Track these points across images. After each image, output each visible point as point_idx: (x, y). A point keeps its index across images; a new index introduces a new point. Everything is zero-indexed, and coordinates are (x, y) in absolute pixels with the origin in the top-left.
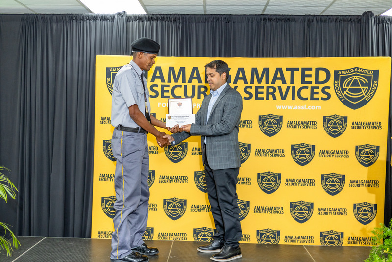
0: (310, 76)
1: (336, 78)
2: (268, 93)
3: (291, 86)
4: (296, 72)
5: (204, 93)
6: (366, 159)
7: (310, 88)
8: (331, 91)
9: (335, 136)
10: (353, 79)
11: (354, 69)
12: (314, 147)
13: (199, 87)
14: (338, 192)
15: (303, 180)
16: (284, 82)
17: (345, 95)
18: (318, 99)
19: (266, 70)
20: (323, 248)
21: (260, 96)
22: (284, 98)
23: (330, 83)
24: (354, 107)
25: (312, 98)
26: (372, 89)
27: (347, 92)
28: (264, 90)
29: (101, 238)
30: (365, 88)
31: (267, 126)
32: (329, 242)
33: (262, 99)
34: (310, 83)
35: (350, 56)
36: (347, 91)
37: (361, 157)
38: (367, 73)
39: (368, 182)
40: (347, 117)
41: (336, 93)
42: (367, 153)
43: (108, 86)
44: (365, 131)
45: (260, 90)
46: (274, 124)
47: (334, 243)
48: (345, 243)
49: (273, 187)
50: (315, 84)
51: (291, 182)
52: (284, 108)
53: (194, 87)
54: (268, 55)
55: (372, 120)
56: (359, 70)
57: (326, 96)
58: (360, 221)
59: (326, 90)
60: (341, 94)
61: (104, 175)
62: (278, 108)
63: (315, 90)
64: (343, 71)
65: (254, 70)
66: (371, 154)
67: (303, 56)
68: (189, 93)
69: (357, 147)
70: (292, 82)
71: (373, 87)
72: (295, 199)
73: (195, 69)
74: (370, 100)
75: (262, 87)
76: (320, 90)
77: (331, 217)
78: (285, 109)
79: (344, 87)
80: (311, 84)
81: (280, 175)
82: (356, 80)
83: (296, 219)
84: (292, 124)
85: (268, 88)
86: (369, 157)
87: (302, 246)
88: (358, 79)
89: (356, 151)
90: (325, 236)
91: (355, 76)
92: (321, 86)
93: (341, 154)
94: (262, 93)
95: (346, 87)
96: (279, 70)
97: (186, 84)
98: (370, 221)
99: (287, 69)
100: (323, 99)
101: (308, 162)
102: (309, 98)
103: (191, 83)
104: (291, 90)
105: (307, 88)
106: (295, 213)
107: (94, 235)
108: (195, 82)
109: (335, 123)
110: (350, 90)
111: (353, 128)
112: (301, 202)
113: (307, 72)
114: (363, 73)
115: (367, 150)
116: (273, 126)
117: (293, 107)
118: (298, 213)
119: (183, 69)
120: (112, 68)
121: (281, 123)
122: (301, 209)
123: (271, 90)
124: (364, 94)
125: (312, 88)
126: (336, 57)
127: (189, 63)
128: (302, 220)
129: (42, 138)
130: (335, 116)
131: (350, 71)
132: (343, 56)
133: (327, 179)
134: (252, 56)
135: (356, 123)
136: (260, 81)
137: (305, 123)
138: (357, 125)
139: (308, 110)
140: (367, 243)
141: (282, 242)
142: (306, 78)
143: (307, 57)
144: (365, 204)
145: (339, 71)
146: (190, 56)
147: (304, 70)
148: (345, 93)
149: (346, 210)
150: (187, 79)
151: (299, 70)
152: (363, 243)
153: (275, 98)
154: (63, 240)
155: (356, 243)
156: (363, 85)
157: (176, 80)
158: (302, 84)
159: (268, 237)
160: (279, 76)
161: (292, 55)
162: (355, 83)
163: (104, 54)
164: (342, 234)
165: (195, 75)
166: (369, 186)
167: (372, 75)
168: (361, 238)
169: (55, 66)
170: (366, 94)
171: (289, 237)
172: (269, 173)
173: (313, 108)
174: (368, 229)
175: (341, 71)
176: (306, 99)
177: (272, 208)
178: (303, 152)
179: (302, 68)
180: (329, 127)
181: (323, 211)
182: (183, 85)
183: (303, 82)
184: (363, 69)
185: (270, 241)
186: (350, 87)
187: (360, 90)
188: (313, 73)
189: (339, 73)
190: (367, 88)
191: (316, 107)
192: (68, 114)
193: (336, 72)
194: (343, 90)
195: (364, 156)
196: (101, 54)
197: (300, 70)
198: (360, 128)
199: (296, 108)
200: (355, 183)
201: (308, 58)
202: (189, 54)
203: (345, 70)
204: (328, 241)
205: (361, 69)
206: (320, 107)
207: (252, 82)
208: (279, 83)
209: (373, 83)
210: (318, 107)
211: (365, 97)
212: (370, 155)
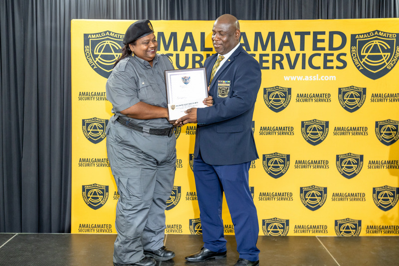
0: (323, 41)
1: (353, 43)
2: (274, 62)
3: (301, 53)
4: (306, 36)
5: (199, 62)
6: (387, 137)
7: (322, 56)
8: (348, 59)
9: (351, 111)
10: (373, 44)
11: (374, 32)
12: (327, 123)
13: (194, 56)
14: (355, 175)
15: (316, 162)
16: (293, 49)
17: (364, 63)
18: (332, 68)
19: (272, 35)
20: (338, 240)
21: (265, 65)
22: (292, 67)
23: (347, 49)
24: (374, 77)
25: (325, 67)
26: (394, 56)
27: (366, 60)
28: (270, 58)
29: (82, 233)
30: (386, 54)
31: (274, 100)
32: (344, 232)
33: (268, 68)
34: (323, 49)
35: (369, 17)
36: (366, 58)
37: (381, 134)
38: (389, 38)
39: (389, 162)
40: (366, 88)
41: (353, 60)
42: (388, 129)
43: (86, 56)
44: (387, 105)
45: (265, 58)
46: (282, 97)
47: (350, 232)
48: (363, 233)
49: (281, 171)
50: (329, 50)
51: (301, 164)
52: (293, 78)
53: (187, 56)
54: (274, 17)
55: (394, 92)
56: (380, 34)
57: (341, 65)
58: (380, 207)
59: (342, 57)
60: (359, 62)
61: (84, 160)
62: (287, 78)
63: (329, 58)
64: (361, 34)
65: (258, 35)
66: (393, 130)
67: (314, 18)
68: (182, 63)
69: (377, 123)
70: (302, 48)
71: (395, 54)
72: (306, 184)
73: (189, 35)
74: (392, 68)
75: (268, 55)
76: (334, 58)
77: (347, 204)
78: (295, 80)
79: (362, 54)
80: (325, 50)
81: (288, 156)
82: (376, 45)
83: (307, 207)
84: (303, 98)
85: (274, 56)
86: (391, 134)
87: (315, 237)
88: (378, 44)
89: (376, 127)
90: (341, 225)
91: (375, 41)
92: (336, 53)
93: (359, 131)
94: (267, 61)
95: (364, 54)
96: (287, 34)
97: (179, 52)
98: (391, 207)
99: (297, 33)
100: (338, 68)
101: (320, 141)
102: (322, 67)
103: (184, 51)
104: (300, 58)
105: (319, 55)
106: (306, 199)
107: (75, 230)
108: (189, 50)
109: (352, 96)
110: (369, 57)
111: (372, 101)
112: (313, 187)
113: (319, 37)
114: (384, 37)
115: (389, 126)
116: (280, 100)
117: (304, 78)
118: (310, 199)
119: (174, 35)
120: (91, 34)
121: (289, 96)
122: (313, 195)
123: (278, 58)
124: (385, 61)
125: (326, 55)
126: (351, 18)
127: (181, 27)
128: (314, 208)
129: (10, 118)
130: (352, 88)
131: (369, 35)
132: (361, 17)
133: (342, 160)
134: (254, 19)
135: (376, 95)
136: (264, 48)
137: (317, 96)
138: (378, 98)
139: (321, 80)
140: (388, 232)
141: (291, 233)
142: (318, 43)
143: (318, 19)
144: (386, 187)
145: (356, 35)
146: (183, 19)
147: (316, 34)
148: (364, 60)
149: (364, 195)
150: (179, 46)
151: (310, 34)
152: (383, 232)
153: (282, 67)
154: (38, 236)
155: (376, 232)
156: (384, 51)
157: (167, 48)
158: (313, 50)
159: (275, 227)
160: (287, 41)
161: (301, 18)
162: (375, 49)
163: (81, 18)
164: (360, 222)
165: (189, 41)
166: (391, 167)
167: (395, 39)
168: (381, 227)
169: (23, 33)
170: (387, 62)
171: (299, 227)
172: (276, 154)
173: (327, 78)
174: (389, 216)
175: (359, 35)
176: (319, 68)
177: (280, 194)
178: (315, 129)
179: (314, 32)
180: (344, 100)
181: (338, 197)
182: (175, 53)
183: (315, 48)
184: (384, 33)
185: (278, 232)
186: (369, 54)
187: (381, 57)
188: (326, 37)
189: (357, 37)
190: (389, 54)
191: (330, 77)
192: (40, 88)
193: (353, 36)
194: (362, 57)
195: (385, 134)
196: (77, 18)
197: (312, 34)
198: (381, 100)
199: (307, 78)
200: (374, 164)
201: (320, 20)
202: (181, 17)
203: (364, 34)
204: (344, 230)
205: (382, 32)
206: (335, 77)
207: (256, 49)
208: (286, 50)
209: (396, 49)
210: (332, 77)
211: (387, 64)
212: (392, 132)
